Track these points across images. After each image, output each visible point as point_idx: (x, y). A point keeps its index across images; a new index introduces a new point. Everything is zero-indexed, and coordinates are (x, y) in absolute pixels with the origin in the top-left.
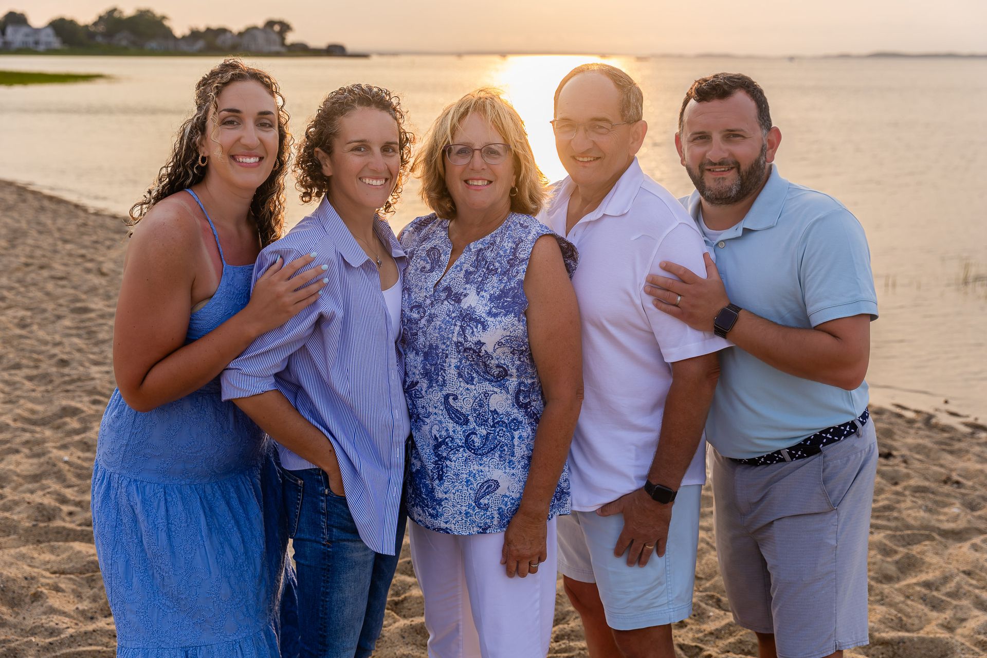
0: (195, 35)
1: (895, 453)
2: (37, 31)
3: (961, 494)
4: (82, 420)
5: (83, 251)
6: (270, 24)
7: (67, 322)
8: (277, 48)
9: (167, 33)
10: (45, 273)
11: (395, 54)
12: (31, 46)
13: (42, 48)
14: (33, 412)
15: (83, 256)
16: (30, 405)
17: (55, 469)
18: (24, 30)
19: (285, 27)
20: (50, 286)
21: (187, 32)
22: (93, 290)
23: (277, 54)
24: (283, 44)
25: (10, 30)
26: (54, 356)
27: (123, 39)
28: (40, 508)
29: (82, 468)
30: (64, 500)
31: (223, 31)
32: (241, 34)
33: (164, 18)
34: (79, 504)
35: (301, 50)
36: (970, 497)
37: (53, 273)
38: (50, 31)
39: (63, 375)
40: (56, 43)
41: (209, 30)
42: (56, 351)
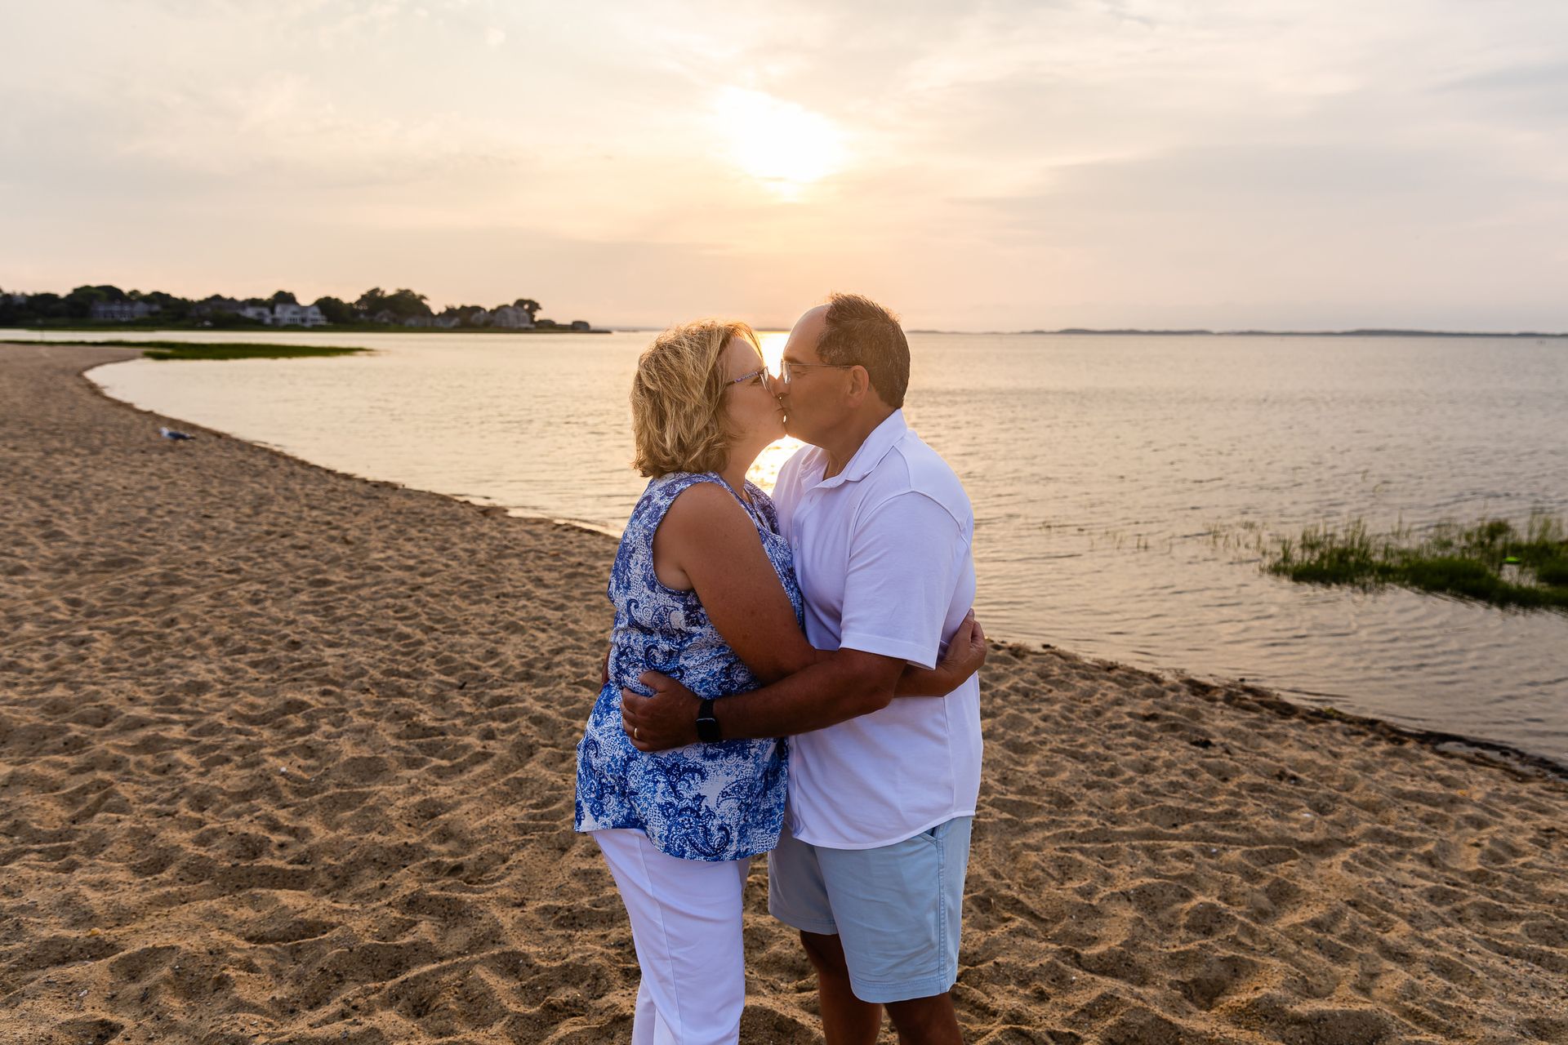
0: (451, 312)
1: (1213, 741)
2: (305, 308)
3: (1302, 792)
4: (309, 717)
5: (329, 518)
6: (520, 303)
7: (303, 597)
8: (526, 325)
9: (426, 311)
10: (287, 542)
11: (635, 330)
12: (299, 322)
13: (308, 324)
14: (253, 706)
15: (329, 523)
16: (251, 699)
17: (269, 784)
18: (293, 308)
19: (534, 306)
20: (290, 557)
21: (443, 310)
22: (335, 560)
23: (526, 331)
24: (532, 321)
25: (278, 309)
26: (286, 636)
27: (384, 316)
28: (245, 839)
29: (301, 781)
30: (275, 827)
31: (477, 309)
32: (492, 312)
33: (423, 297)
34: (292, 832)
35: (549, 327)
36: (1315, 796)
37: (294, 542)
38: (316, 309)
39: (293, 660)
40: (322, 320)
41: (463, 307)
42: (287, 631)
